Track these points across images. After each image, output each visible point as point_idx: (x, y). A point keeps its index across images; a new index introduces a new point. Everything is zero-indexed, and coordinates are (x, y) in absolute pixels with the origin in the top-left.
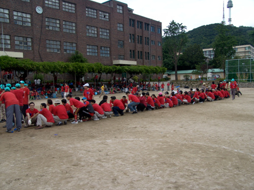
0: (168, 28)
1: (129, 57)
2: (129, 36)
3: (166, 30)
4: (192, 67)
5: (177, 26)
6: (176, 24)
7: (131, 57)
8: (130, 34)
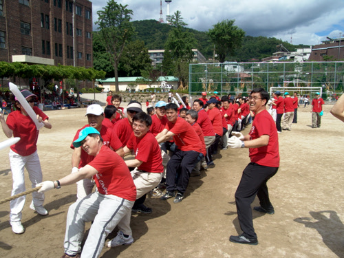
0: (104, 10)
1: (41, 51)
2: (40, 16)
3: (103, 12)
4: (134, 72)
5: (119, 8)
6: (117, 6)
7: (44, 52)
8: (42, 14)
